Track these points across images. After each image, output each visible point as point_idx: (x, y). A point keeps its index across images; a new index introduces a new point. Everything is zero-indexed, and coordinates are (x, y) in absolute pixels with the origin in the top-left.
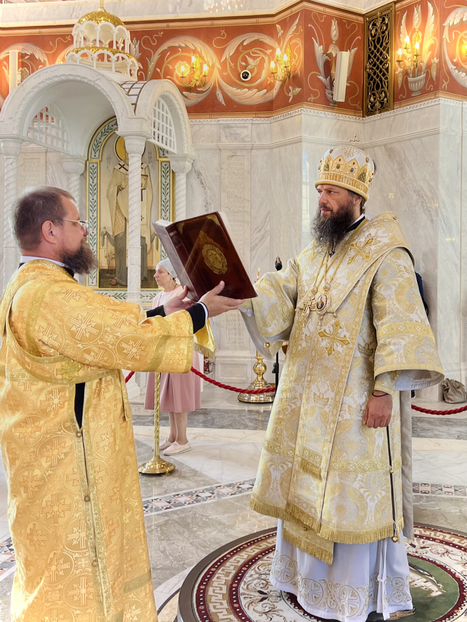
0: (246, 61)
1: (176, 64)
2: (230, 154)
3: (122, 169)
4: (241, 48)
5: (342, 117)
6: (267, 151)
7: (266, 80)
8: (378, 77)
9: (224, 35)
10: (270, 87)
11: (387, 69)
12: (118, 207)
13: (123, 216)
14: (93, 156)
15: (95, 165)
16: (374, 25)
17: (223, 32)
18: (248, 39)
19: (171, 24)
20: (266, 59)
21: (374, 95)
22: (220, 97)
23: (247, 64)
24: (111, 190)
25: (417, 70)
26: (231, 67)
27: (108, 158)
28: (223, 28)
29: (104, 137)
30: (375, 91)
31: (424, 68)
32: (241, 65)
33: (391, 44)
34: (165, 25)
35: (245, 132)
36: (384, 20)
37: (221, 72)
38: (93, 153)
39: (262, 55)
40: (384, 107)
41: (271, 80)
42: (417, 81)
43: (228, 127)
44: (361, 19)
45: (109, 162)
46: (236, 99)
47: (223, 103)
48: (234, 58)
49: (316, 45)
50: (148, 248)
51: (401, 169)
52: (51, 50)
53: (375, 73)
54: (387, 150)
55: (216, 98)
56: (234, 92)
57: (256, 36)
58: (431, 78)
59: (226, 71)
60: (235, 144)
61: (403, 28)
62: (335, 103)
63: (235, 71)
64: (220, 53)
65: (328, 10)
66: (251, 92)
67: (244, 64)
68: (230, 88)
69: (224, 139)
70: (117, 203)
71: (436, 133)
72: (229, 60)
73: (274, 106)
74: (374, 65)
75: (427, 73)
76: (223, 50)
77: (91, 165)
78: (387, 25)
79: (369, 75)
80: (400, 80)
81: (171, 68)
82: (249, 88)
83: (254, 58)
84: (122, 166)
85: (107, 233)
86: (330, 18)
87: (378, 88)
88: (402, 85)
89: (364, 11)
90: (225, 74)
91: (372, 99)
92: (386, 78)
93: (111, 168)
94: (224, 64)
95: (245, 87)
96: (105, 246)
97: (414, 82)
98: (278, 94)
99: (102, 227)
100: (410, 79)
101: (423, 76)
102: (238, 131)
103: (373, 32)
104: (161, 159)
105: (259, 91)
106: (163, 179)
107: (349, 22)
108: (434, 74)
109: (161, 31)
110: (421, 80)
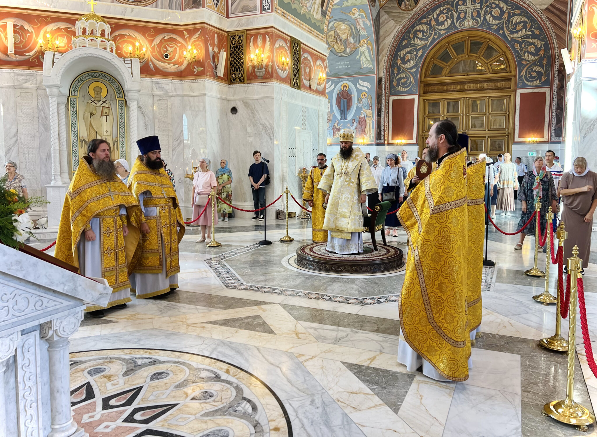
0: (166, 48)
1: (124, 44)
2: (159, 98)
3: (93, 103)
4: (163, 40)
5: (221, 84)
6: (180, 98)
7: (178, 60)
8: (237, 65)
9: (153, 32)
10: (181, 64)
11: (243, 63)
12: (91, 125)
13: (94, 130)
14: (73, 94)
15: (75, 100)
16: (234, 38)
17: (152, 30)
18: (168, 36)
19: (119, 21)
20: (178, 48)
21: (235, 74)
22: (152, 66)
23: (167, 50)
24: (86, 115)
25: (261, 67)
26: (157, 50)
27: (83, 96)
28: (152, 28)
29: (80, 84)
30: (236, 73)
31: (264, 66)
32: (163, 50)
33: (245, 50)
34: (116, 21)
35: (167, 87)
36: (240, 37)
37: (152, 53)
38: (73, 92)
39: (175, 46)
40: (241, 81)
41: (180, 60)
42: (261, 72)
43: (158, 83)
44: (226, 34)
45: (84, 98)
46: (161, 68)
47: (153, 70)
48: (159, 45)
49: (209, 46)
50: (112, 149)
51: (253, 113)
52: (37, 25)
53: (235, 63)
54: (244, 103)
55: (149, 67)
56: (160, 65)
57: (172, 35)
58: (269, 72)
59: (155, 52)
60: (162, 93)
61: (251, 44)
62: (217, 76)
63: (160, 52)
64: (151, 42)
65: (214, 29)
66: (169, 66)
67: (165, 49)
68: (157, 62)
69: (155, 89)
70: (90, 123)
71: (272, 98)
72: (156, 46)
73: (183, 74)
74: (235, 59)
75: (266, 69)
76: (153, 40)
77: (72, 99)
78: (242, 40)
79: (231, 64)
80: (250, 69)
81: (121, 46)
82: (169, 63)
83: (171, 47)
84: (93, 101)
85: (84, 140)
86: (214, 32)
87: (237, 70)
88: (252, 73)
89: (227, 30)
90: (154, 54)
91: (234, 76)
92: (242, 67)
93: (85, 102)
94: (153, 48)
95: (166, 63)
96: (83, 148)
97: (259, 72)
98: (186, 69)
99: (81, 136)
100: (256, 70)
101: (264, 70)
102: (164, 86)
103: (233, 42)
104: (118, 99)
105: (174, 65)
106: (120, 110)
107: (222, 35)
108: (270, 70)
109: (113, 24)
110: (263, 72)
